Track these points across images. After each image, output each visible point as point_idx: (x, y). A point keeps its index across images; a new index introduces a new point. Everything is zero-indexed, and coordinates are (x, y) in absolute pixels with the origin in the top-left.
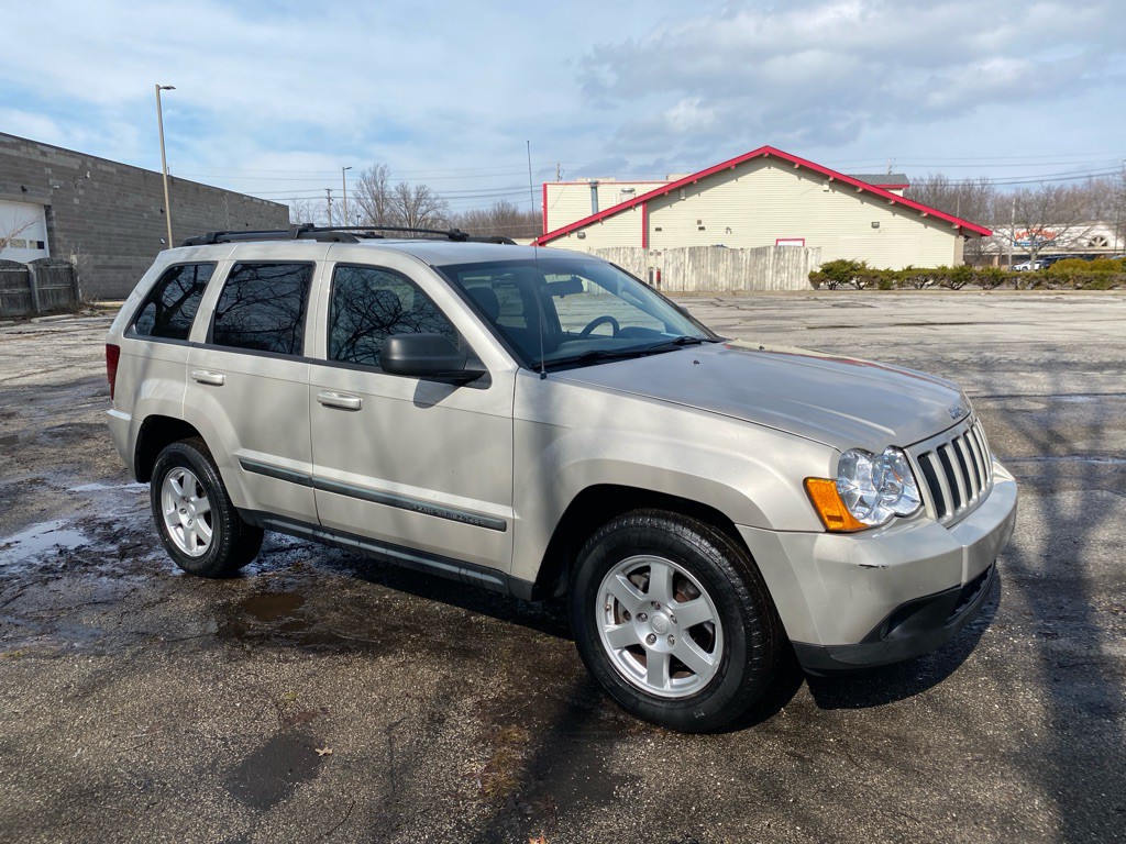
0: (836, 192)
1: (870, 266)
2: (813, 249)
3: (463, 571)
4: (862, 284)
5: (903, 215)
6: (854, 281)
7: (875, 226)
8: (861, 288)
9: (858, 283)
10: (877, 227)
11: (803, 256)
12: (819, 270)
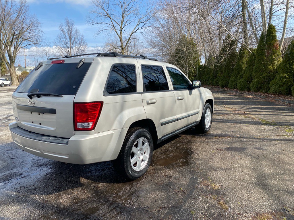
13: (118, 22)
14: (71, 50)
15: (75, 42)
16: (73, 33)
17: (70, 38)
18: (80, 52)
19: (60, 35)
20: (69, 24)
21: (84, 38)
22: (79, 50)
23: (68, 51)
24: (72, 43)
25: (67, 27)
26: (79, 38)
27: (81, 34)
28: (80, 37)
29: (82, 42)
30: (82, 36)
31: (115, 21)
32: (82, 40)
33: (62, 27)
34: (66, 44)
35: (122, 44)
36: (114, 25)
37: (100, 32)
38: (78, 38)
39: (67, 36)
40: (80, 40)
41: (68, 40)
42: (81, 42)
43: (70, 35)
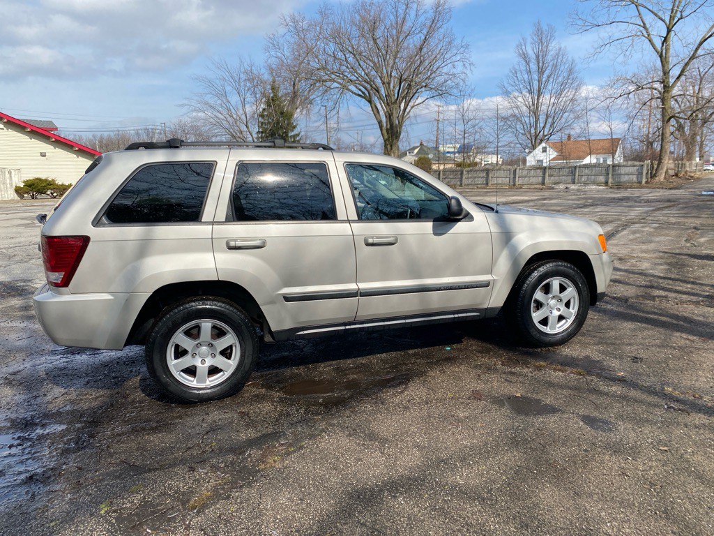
0: (10, 130)
1: (59, 182)
2: (15, 170)
3: (456, 316)
4: (55, 194)
5: (61, 149)
6: (49, 192)
7: (43, 155)
8: (55, 197)
9: (52, 194)
10: (44, 156)
11: (7, 175)
12: (22, 185)
13: (660, 14)
14: (540, 101)
15: (551, 80)
16: (549, 58)
17: (541, 71)
18: (562, 104)
19: (517, 67)
20: (542, 38)
21: (577, 68)
22: (561, 99)
23: (531, 103)
24: (544, 83)
25: (537, 44)
26: (564, 68)
27: (570, 59)
28: (566, 67)
29: (571, 77)
30: (573, 61)
31: (652, 12)
32: (571, 71)
33: (523, 47)
34: (529, 87)
35: (666, 73)
36: (646, 22)
37: (602, 48)
38: (562, 68)
39: (533, 66)
40: (566, 74)
41: (536, 76)
42: (568, 79)
43: (540, 64)
